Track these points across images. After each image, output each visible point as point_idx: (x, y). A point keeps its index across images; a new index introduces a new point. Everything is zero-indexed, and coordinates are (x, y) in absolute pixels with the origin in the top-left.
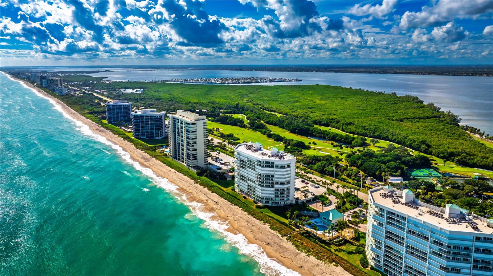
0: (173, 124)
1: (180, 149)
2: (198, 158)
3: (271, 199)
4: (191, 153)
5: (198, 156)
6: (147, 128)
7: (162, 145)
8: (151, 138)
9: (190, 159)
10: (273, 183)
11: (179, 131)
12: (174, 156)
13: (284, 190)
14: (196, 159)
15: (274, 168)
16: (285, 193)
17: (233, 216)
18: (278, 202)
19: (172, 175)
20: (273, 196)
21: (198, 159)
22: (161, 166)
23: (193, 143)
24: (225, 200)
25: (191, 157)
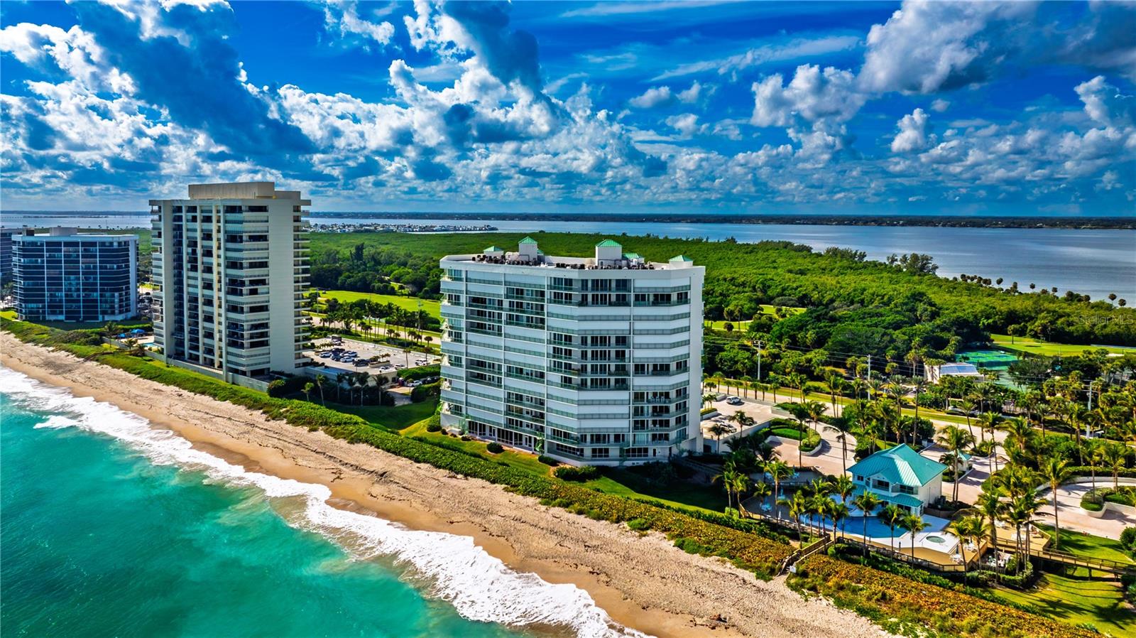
0: (171, 234)
1: (200, 320)
2: (272, 339)
3: (617, 437)
4: (246, 318)
5: (271, 331)
6: (72, 285)
7: (126, 327)
8: (85, 318)
9: (242, 346)
10: (621, 370)
11: (194, 252)
12: (173, 352)
13: (667, 395)
14: (265, 344)
15: (628, 305)
16: (672, 407)
17: (477, 520)
18: (646, 450)
19: (167, 402)
20: (624, 424)
21: (271, 342)
22: (122, 381)
23: (252, 283)
24: (417, 461)
25: (246, 334)
